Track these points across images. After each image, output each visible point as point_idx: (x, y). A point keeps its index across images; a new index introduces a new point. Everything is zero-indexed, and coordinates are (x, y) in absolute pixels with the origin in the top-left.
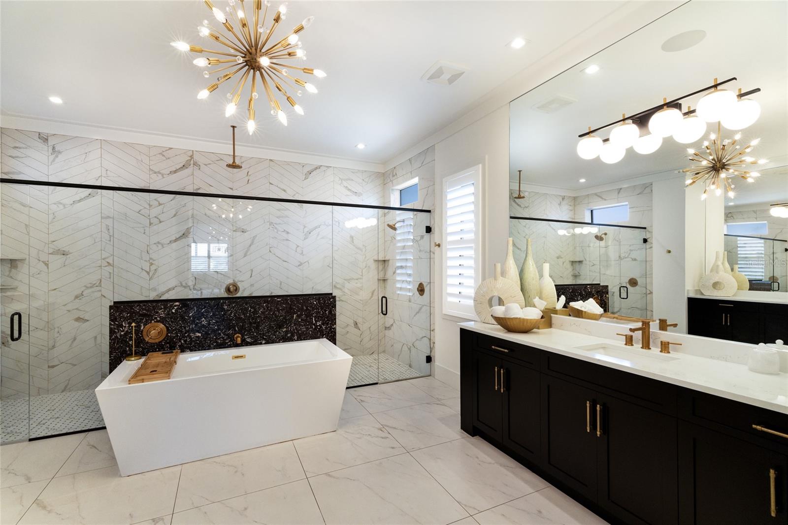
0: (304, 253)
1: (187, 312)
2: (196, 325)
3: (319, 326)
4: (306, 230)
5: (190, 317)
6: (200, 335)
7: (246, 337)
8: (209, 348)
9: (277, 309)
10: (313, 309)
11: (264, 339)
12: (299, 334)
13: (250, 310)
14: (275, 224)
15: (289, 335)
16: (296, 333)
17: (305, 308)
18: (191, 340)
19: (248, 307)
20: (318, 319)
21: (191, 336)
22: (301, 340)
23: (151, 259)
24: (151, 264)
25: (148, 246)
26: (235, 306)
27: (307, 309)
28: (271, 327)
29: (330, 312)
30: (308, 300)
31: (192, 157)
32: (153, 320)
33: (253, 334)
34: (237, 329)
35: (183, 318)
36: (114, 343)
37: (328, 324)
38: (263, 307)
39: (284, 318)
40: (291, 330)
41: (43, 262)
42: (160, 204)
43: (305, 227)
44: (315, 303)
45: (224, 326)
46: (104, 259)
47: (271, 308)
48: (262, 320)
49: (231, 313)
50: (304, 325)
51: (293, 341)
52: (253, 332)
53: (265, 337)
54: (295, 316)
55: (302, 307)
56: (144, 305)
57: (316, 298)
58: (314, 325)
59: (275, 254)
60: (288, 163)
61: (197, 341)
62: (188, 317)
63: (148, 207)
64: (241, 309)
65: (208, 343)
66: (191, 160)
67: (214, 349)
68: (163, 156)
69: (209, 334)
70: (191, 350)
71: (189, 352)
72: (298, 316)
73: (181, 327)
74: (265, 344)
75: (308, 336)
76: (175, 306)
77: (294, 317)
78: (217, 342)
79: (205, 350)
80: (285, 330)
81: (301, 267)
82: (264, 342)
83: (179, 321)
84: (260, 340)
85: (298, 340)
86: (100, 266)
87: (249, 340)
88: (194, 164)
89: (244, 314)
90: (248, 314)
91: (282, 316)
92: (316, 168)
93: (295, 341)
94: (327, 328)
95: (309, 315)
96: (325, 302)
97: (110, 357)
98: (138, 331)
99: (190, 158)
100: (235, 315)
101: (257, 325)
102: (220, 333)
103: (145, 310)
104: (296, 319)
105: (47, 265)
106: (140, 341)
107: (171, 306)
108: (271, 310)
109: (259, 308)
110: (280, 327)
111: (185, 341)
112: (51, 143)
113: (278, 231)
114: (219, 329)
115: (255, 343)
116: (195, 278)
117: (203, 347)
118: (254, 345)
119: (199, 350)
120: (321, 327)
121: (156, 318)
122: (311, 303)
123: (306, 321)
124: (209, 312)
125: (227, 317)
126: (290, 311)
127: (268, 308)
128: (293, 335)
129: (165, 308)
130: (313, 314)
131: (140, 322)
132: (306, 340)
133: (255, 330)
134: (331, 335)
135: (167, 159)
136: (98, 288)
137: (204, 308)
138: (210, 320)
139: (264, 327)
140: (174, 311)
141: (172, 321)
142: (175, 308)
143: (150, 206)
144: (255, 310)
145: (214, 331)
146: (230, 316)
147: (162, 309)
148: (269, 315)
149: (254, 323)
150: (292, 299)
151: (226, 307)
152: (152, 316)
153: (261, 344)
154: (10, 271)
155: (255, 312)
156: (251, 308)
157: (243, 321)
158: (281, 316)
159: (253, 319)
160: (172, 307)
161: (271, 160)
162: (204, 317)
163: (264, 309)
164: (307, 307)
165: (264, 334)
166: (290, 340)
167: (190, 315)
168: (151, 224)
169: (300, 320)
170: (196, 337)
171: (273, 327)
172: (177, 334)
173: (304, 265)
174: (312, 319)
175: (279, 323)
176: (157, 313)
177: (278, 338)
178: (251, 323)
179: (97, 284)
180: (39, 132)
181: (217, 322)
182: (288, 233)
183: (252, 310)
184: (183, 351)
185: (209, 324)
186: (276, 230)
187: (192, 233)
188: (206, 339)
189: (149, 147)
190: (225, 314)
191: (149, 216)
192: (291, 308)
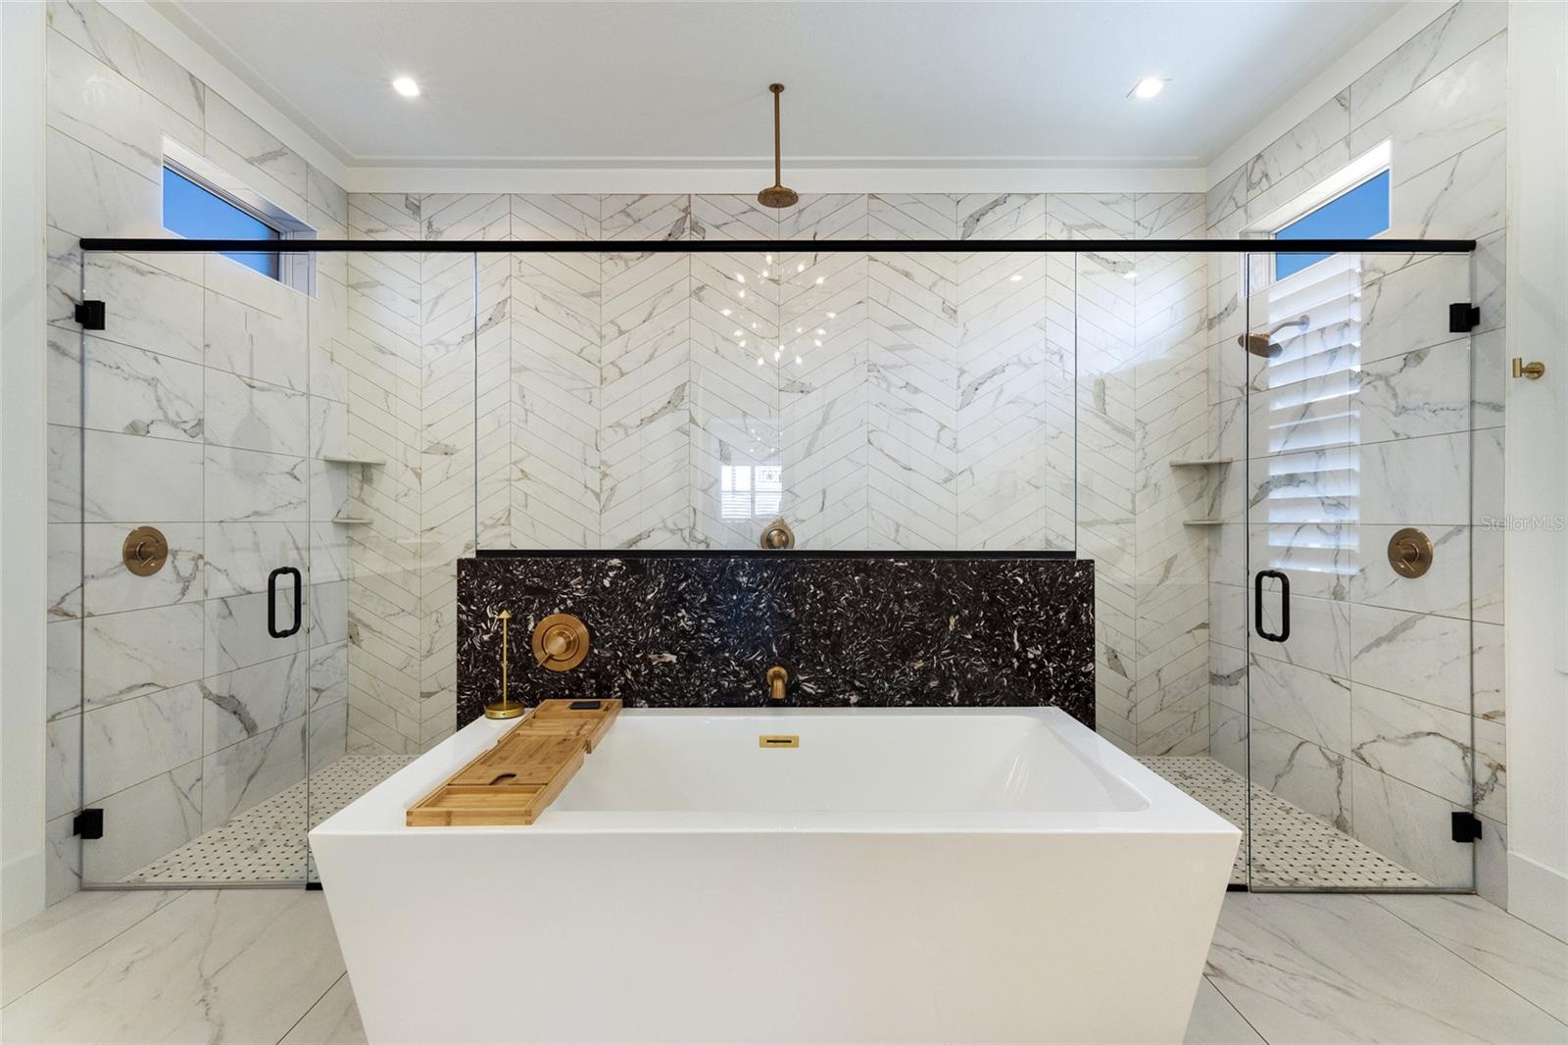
0: (960, 446)
1: (639, 589)
2: (664, 628)
3: (1034, 660)
4: (966, 380)
5: (648, 604)
6: (674, 658)
7: (801, 678)
8: (698, 702)
9: (896, 594)
10: (1015, 601)
11: (854, 688)
12: (967, 683)
13: (815, 595)
14: (883, 367)
15: (933, 684)
16: (956, 679)
17: (986, 597)
18: (651, 671)
19: (808, 584)
20: (1032, 636)
21: (650, 661)
22: (973, 704)
23: (603, 462)
24: (605, 475)
25: (597, 431)
26: (770, 578)
27: (993, 600)
28: (875, 652)
29: (1074, 616)
30: (996, 569)
31: (687, 210)
32: (558, 605)
33: (822, 671)
34: (775, 650)
35: (631, 609)
36: (467, 664)
37: (1064, 657)
38: (853, 586)
39: (917, 627)
40: (939, 667)
41: (412, 469)
42: (621, 333)
43: (962, 372)
44: (1021, 581)
45: (738, 637)
46: (515, 463)
47: (876, 591)
48: (850, 629)
49: (759, 598)
50: (984, 655)
51: (945, 704)
52: (822, 664)
53: (857, 683)
54: (952, 621)
55: (977, 591)
56: (536, 563)
57: (1022, 564)
58: (1017, 655)
59: (881, 450)
60: (916, 199)
61: (665, 675)
62: (643, 601)
63: (597, 341)
64: (788, 589)
65: (694, 684)
66: (686, 217)
67: (712, 706)
68: (629, 215)
69: (699, 660)
70: (652, 704)
71: (646, 709)
72: (961, 622)
73: (625, 631)
74: (859, 704)
75: (997, 692)
76: (612, 568)
77: (949, 622)
78: (719, 686)
79: (687, 705)
80: (919, 665)
81: (951, 485)
82: (854, 699)
83: (621, 612)
84: (844, 692)
85: (961, 704)
86: (510, 480)
87: (809, 688)
88: (692, 229)
89: (795, 604)
90: (808, 607)
91: (912, 618)
92: (995, 204)
93: (954, 705)
94: (1063, 672)
95: (999, 622)
96: (1054, 580)
97: (459, 700)
98: (521, 636)
99: (683, 214)
100: (769, 607)
101: (833, 643)
102: (727, 660)
103: (539, 576)
104: (955, 631)
105: (419, 476)
106: (524, 663)
107: (600, 568)
108: (875, 598)
109: (840, 587)
110: (906, 654)
111: (636, 674)
112: (425, 214)
113: (889, 386)
114: (724, 646)
115: (828, 699)
116: (694, 510)
117: (682, 696)
118: (825, 705)
119: (672, 705)
120: (1041, 666)
121: (563, 601)
122: (1006, 582)
123: (988, 640)
124: (696, 592)
125: (747, 611)
126: (937, 603)
127: (866, 590)
128: (945, 685)
129: (586, 574)
130: (1015, 617)
131: (527, 609)
132: (990, 705)
133: (827, 659)
134: (1077, 698)
135: (635, 222)
136: (506, 529)
137: (685, 579)
138: (700, 618)
139: (855, 652)
140: (607, 583)
141: (602, 613)
142: (611, 574)
143: (602, 337)
144: (828, 592)
145: (712, 650)
146: (756, 609)
147: (577, 575)
148: (870, 611)
149: (827, 635)
150: (943, 563)
151: (745, 579)
152: (555, 595)
153: (846, 704)
154: (361, 489)
155: (829, 601)
156: (817, 587)
157: (793, 626)
158: (906, 619)
159: (821, 623)
160: (603, 571)
161: (872, 196)
162: (684, 607)
163: (856, 593)
164: (992, 595)
165: (854, 674)
166: (936, 699)
167: (649, 597)
168: (602, 381)
169: (970, 637)
170: (664, 664)
171: (883, 654)
172: (616, 650)
173: (960, 478)
174: (1011, 636)
175: (905, 639)
176: (567, 585)
177: (898, 692)
178: (815, 635)
179: (503, 521)
180: (407, 194)
181: (719, 624)
182: (916, 390)
183: (821, 594)
184: (628, 703)
185: (698, 628)
186: (884, 385)
187: (686, 400)
188: (690, 672)
189: (601, 199)
190: (740, 601)
191: (600, 361)
192: (939, 595)
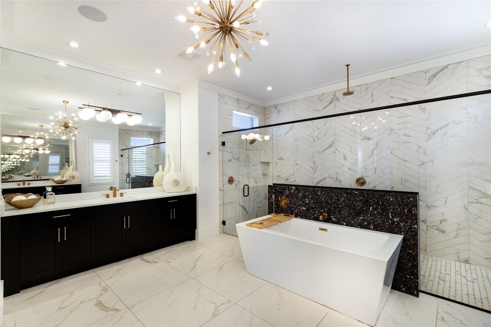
0: (427, 153)
1: (298, 193)
2: (303, 202)
3: (396, 222)
4: (429, 131)
5: (300, 197)
6: (305, 209)
7: (332, 217)
8: (309, 218)
9: (355, 200)
10: (390, 205)
11: (344, 221)
12: (375, 225)
13: (335, 198)
14: (396, 130)
15: (365, 223)
16: (372, 223)
17: (381, 203)
18: (301, 211)
19: (333, 195)
20: (396, 215)
21: (300, 209)
22: (377, 230)
23: (314, 161)
24: (315, 164)
25: (313, 153)
26: (325, 193)
27: (383, 204)
28: (350, 214)
29: (410, 211)
30: (384, 196)
31: (334, 95)
32: (284, 195)
33: (337, 216)
34: (326, 210)
35: (296, 197)
36: (270, 204)
37: (407, 222)
38: (344, 197)
39: (361, 208)
40: (367, 219)
41: (276, 163)
42: (318, 129)
43: (428, 128)
44: (392, 200)
45: (318, 206)
46: (295, 161)
47: (350, 199)
48: (343, 207)
49: (322, 197)
50: (380, 218)
51: (369, 229)
52: (337, 214)
53: (345, 220)
54: (371, 208)
55: (378, 201)
56: (280, 187)
57: (392, 195)
58: (391, 219)
59: (396, 155)
60: (409, 75)
61: (303, 212)
62: (299, 196)
63: (313, 131)
64: (329, 196)
65: (309, 215)
66: (334, 97)
67: (312, 220)
68: (320, 99)
69: (310, 210)
70: (301, 218)
71: (300, 218)
72: (373, 208)
73: (296, 202)
74: (346, 225)
75: (384, 229)
76: (293, 189)
77: (370, 209)
78: (314, 216)
79: (307, 219)
80: (362, 218)
81: (424, 166)
82: (345, 224)
83: (295, 198)
84: (342, 222)
85: (374, 230)
86: (294, 165)
87: (334, 219)
88: (336, 100)
89: (330, 200)
90: (333, 201)
91: (359, 206)
92: (443, 69)
93: (371, 230)
94: (406, 226)
95: (385, 210)
96: (403, 200)
97: (268, 211)
98: (277, 200)
99: (334, 96)
100: (325, 200)
101: (339, 210)
102: (316, 210)
103: (281, 189)
104: (372, 210)
105: (277, 164)
106: (278, 206)
107: (291, 188)
108: (350, 200)
109: (341, 197)
110: (358, 215)
111: (298, 211)
112: (278, 109)
113: (398, 135)
114: (315, 207)
115: (338, 223)
116: (337, 173)
117: (307, 217)
118: (337, 224)
119: (305, 218)
120: (398, 223)
121: (285, 195)
122: (387, 199)
123: (382, 214)
124: (309, 195)
125: (320, 200)
126: (367, 203)
127: (347, 198)
128: (369, 224)
129: (289, 189)
130: (390, 209)
131: (279, 196)
132: (382, 231)
133: (338, 213)
134: (411, 235)
135: (322, 101)
137: (307, 192)
138: (310, 201)
139: (345, 212)
140: (292, 192)
141: (291, 198)
142: (293, 190)
143: (314, 130)
144: (338, 198)
145: (312, 208)
146: (322, 200)
147: (287, 190)
148: (348, 203)
149: (338, 208)
150: (368, 193)
151: (319, 193)
152: (283, 193)
153: (343, 224)
154: (267, 167)
155: (338, 200)
156: (335, 196)
157: (330, 204)
158: (358, 206)
159: (336, 205)
160: (292, 189)
161: (392, 78)
162: (307, 198)
163: (345, 198)
164: (383, 202)
165: (345, 218)
166: (367, 227)
167: (300, 195)
168: (314, 141)
169: (376, 213)
170: (303, 210)
171: (352, 214)
172: (294, 205)
173: (427, 164)
174: (389, 214)
175: (358, 211)
176: (285, 192)
177: (356, 224)
178: (335, 207)
179: (293, 174)
180: (274, 105)
181: (314, 202)
182: (409, 136)
183: (336, 198)
184: (296, 216)
185: (310, 203)
186: (396, 135)
187: (335, 144)
188: (308, 212)
189: (313, 97)
190: (318, 198)
191: (313, 136)
192: (367, 201)
